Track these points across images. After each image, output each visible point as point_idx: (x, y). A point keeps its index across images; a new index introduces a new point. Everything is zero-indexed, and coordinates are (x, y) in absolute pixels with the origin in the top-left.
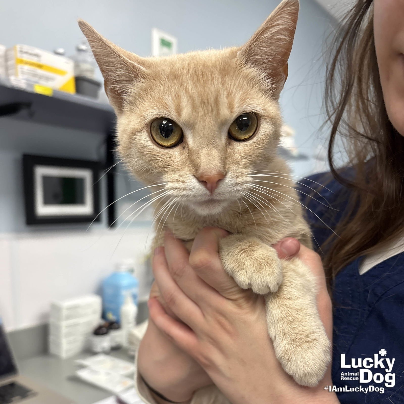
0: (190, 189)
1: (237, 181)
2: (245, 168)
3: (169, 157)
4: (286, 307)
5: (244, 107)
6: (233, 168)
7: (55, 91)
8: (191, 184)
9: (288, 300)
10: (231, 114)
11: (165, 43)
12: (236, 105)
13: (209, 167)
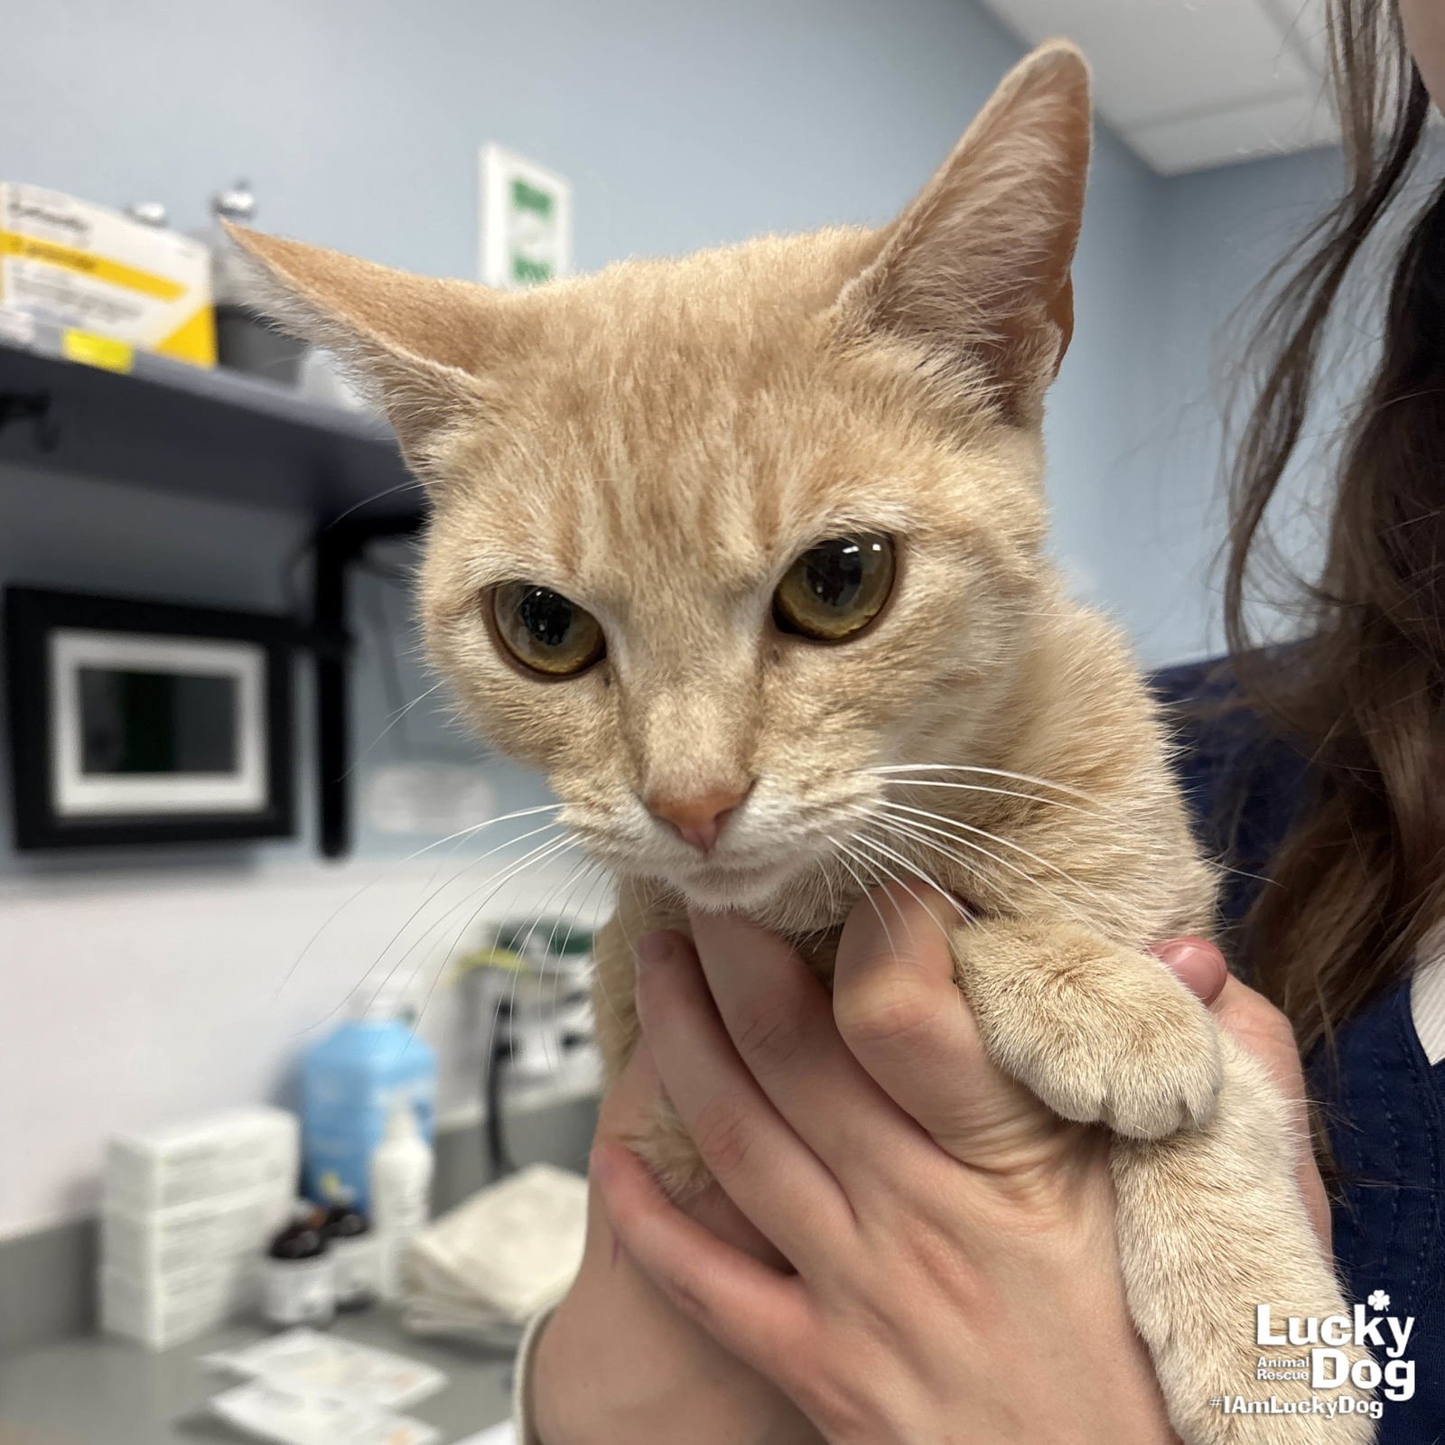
0: (628, 839)
1: (806, 804)
2: (843, 746)
3: (559, 712)
4: (1212, 1221)
5: (820, 517)
6: (787, 753)
7: (140, 356)
8: (631, 821)
9: (1215, 1194)
10: (767, 552)
11: (528, 198)
12: (786, 517)
13: (677, 769)
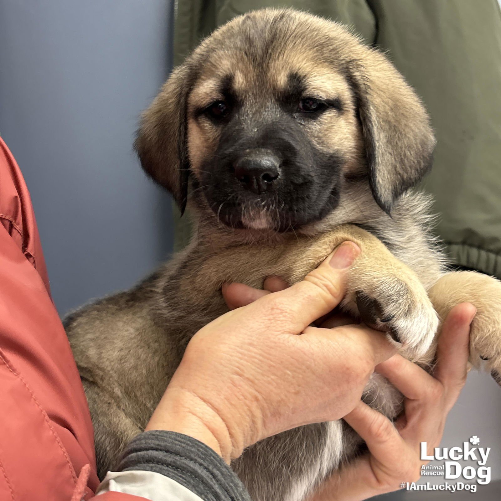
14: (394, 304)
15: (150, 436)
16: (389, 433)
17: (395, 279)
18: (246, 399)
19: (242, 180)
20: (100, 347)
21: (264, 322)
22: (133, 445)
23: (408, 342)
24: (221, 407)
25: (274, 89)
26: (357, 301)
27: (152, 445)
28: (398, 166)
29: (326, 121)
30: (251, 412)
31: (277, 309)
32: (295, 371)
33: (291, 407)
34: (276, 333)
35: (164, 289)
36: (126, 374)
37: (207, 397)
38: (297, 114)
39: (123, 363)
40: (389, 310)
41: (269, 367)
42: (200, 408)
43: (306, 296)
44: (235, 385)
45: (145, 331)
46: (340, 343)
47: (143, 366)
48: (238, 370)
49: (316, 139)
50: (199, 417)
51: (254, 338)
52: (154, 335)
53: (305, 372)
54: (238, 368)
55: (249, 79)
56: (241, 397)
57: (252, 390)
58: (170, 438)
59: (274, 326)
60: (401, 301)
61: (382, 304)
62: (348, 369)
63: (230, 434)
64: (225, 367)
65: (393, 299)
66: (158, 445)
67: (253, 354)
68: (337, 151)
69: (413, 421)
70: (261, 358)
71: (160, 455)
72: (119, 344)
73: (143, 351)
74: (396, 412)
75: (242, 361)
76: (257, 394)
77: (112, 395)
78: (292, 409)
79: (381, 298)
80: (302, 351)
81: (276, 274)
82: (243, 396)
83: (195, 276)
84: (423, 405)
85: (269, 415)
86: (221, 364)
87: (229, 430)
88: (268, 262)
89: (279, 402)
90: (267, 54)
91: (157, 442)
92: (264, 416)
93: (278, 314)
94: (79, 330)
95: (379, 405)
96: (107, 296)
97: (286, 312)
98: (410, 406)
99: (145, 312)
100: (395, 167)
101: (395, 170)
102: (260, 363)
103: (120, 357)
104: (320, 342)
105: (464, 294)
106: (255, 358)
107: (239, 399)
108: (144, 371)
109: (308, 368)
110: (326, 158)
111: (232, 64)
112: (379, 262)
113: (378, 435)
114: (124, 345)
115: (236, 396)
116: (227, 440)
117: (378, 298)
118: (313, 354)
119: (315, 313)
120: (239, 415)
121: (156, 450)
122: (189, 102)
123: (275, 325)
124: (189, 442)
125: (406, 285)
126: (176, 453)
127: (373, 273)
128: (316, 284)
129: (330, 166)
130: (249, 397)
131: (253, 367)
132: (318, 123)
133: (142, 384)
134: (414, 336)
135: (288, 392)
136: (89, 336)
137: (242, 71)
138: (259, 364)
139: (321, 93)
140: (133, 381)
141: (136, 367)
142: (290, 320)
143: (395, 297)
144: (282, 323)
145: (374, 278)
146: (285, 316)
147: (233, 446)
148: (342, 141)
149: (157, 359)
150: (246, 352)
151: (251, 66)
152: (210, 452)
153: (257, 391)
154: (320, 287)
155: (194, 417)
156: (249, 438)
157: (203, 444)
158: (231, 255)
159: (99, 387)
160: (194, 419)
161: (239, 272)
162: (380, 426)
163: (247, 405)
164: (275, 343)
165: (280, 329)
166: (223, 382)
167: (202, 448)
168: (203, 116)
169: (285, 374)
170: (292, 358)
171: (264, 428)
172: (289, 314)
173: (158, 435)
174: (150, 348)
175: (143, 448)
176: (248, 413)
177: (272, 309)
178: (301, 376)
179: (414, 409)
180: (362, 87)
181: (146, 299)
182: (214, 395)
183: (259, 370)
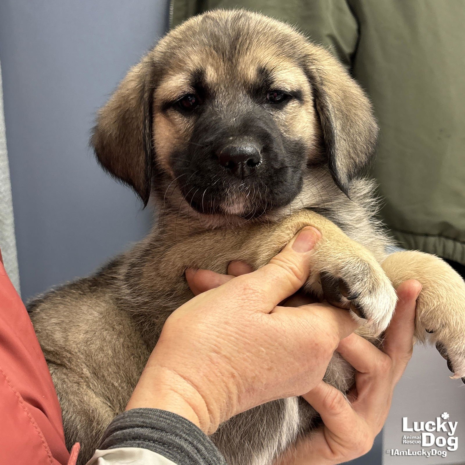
14: (359, 282)
15: (134, 414)
16: (342, 406)
17: (359, 260)
18: (223, 376)
19: (226, 167)
20: (65, 330)
21: (238, 302)
22: (117, 424)
23: (373, 318)
24: (200, 384)
25: (245, 82)
26: (322, 282)
27: (137, 423)
28: (351, 151)
29: (291, 111)
30: (228, 388)
31: (250, 289)
32: (268, 348)
33: (264, 383)
34: (250, 312)
35: (126, 276)
36: (93, 356)
37: (187, 375)
38: (266, 105)
39: (89, 345)
40: (356, 288)
41: (244, 344)
42: (180, 385)
43: (275, 277)
44: (213, 363)
45: (109, 314)
46: (308, 321)
47: (108, 347)
48: (216, 348)
49: (283, 128)
50: (181, 395)
51: (229, 317)
52: (117, 318)
53: (277, 349)
54: (215, 345)
55: (220, 73)
56: (219, 374)
57: (229, 367)
58: (154, 414)
59: (247, 306)
60: (365, 280)
61: (348, 283)
62: (316, 345)
63: (209, 410)
64: (203, 345)
65: (359, 278)
66: (143, 422)
67: (229, 333)
68: (301, 138)
69: (363, 394)
70: (237, 336)
71: (146, 432)
72: (84, 327)
73: (108, 333)
74: (348, 385)
75: (219, 339)
76: (234, 371)
77: (81, 375)
78: (265, 385)
79: (347, 278)
80: (275, 329)
81: (240, 259)
82: (221, 373)
83: (160, 262)
84: (374, 378)
85: (244, 391)
86: (200, 343)
87: (207, 406)
88: (232, 247)
89: (254, 378)
90: (235, 50)
91: (142, 420)
92: (240, 392)
93: (251, 294)
94: (43, 315)
95: (332, 379)
96: (68, 282)
97: (258, 292)
98: (361, 379)
99: (107, 297)
100: (349, 153)
101: (349, 155)
102: (236, 340)
103: (86, 339)
104: (290, 320)
105: (409, 272)
106: (231, 336)
107: (217, 376)
108: (110, 352)
109: (280, 344)
110: (293, 145)
111: (202, 59)
112: (340, 244)
113: (332, 408)
114: (89, 327)
115: (214, 372)
116: (206, 416)
117: (344, 278)
118: (284, 331)
119: (282, 294)
120: (217, 392)
121: (142, 427)
122: (155, 97)
123: (248, 304)
124: (173, 419)
125: (368, 264)
126: (162, 430)
127: (337, 255)
128: (282, 266)
129: (297, 152)
130: (226, 373)
131: (230, 345)
132: (284, 113)
133: (109, 364)
134: (379, 312)
135: (262, 368)
136: (54, 321)
137: (212, 65)
138: (234, 342)
139: (286, 85)
140: (100, 361)
141: (101, 349)
142: (262, 299)
143: (360, 276)
144: (255, 303)
145: (339, 259)
146: (257, 296)
147: (211, 422)
148: (305, 129)
149: (122, 340)
150: (223, 331)
151: (221, 60)
152: (194, 427)
153: (233, 367)
154: (286, 269)
155: (176, 393)
156: (225, 414)
157: (186, 420)
158: (195, 242)
159: (67, 369)
160: (176, 396)
161: (205, 257)
162: (334, 399)
163: (224, 382)
164: (250, 321)
165: (253, 308)
166: (202, 360)
167: (186, 424)
168: (172, 109)
169: (259, 351)
170: (266, 335)
171: (238, 404)
172: (261, 294)
173: (142, 413)
174: (115, 330)
175: (127, 425)
176: (226, 389)
177: (245, 289)
178: (274, 353)
179: (365, 382)
180: (318, 79)
181: (108, 285)
182: (193, 372)
183: (235, 348)
